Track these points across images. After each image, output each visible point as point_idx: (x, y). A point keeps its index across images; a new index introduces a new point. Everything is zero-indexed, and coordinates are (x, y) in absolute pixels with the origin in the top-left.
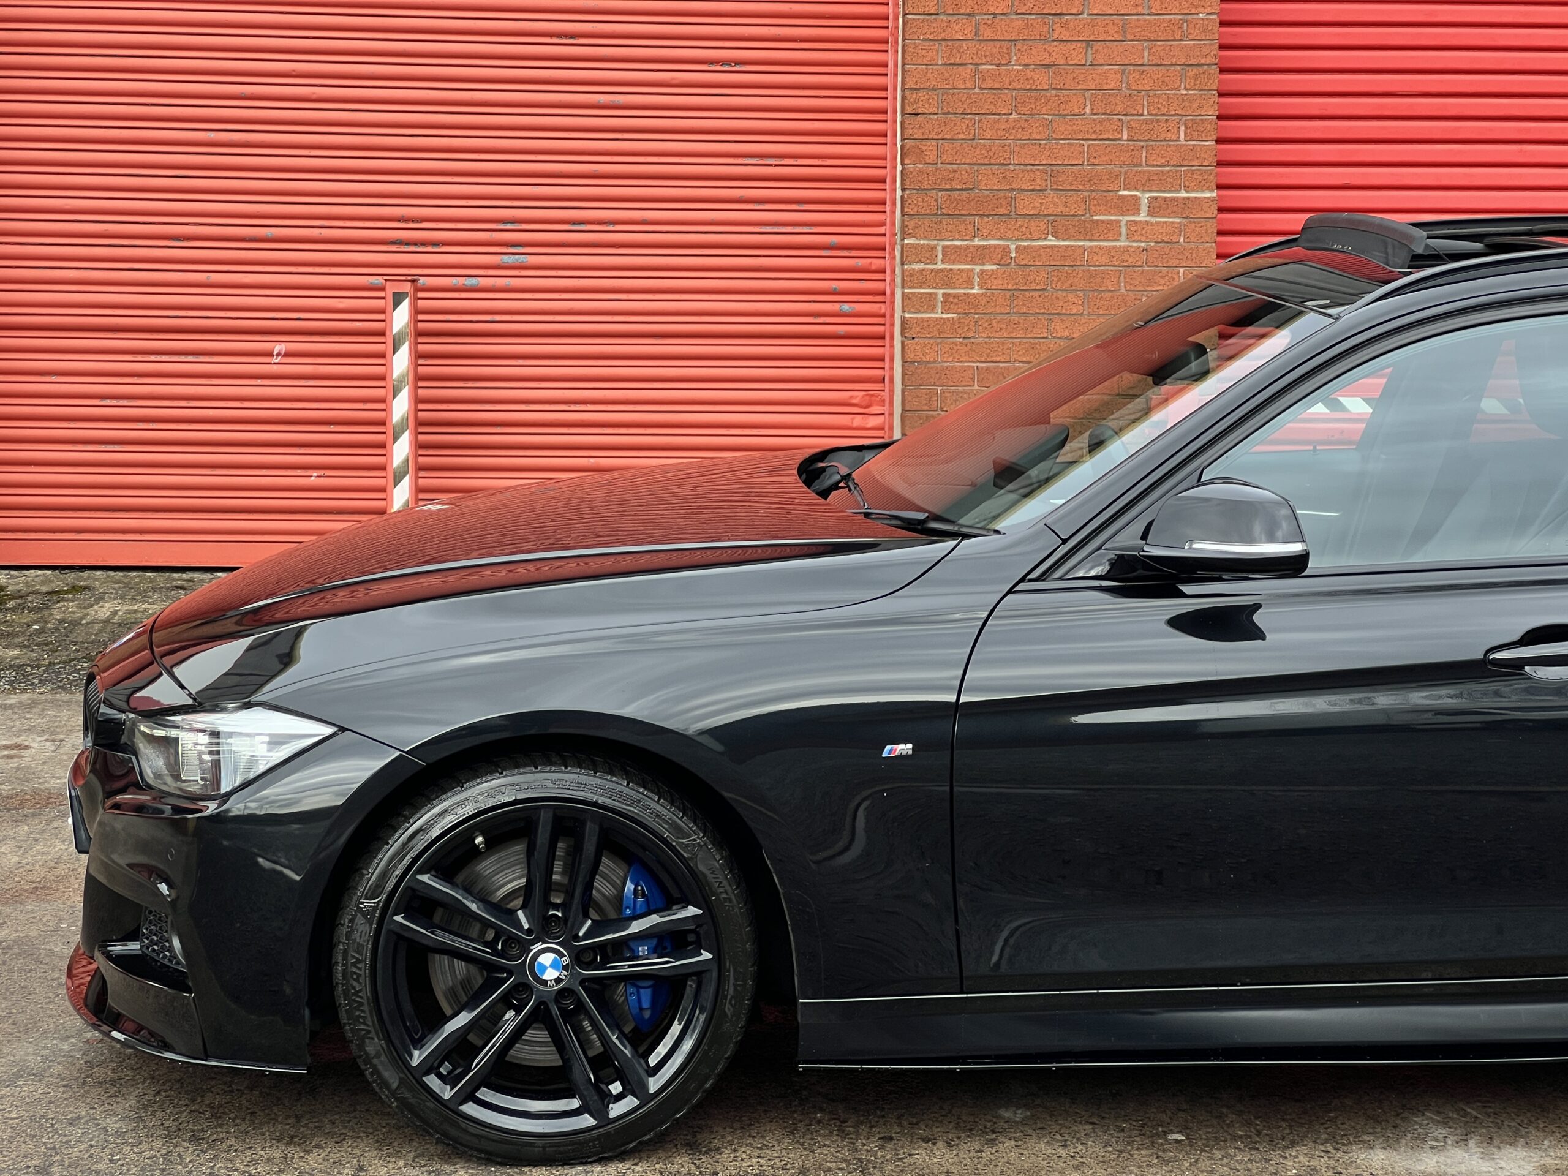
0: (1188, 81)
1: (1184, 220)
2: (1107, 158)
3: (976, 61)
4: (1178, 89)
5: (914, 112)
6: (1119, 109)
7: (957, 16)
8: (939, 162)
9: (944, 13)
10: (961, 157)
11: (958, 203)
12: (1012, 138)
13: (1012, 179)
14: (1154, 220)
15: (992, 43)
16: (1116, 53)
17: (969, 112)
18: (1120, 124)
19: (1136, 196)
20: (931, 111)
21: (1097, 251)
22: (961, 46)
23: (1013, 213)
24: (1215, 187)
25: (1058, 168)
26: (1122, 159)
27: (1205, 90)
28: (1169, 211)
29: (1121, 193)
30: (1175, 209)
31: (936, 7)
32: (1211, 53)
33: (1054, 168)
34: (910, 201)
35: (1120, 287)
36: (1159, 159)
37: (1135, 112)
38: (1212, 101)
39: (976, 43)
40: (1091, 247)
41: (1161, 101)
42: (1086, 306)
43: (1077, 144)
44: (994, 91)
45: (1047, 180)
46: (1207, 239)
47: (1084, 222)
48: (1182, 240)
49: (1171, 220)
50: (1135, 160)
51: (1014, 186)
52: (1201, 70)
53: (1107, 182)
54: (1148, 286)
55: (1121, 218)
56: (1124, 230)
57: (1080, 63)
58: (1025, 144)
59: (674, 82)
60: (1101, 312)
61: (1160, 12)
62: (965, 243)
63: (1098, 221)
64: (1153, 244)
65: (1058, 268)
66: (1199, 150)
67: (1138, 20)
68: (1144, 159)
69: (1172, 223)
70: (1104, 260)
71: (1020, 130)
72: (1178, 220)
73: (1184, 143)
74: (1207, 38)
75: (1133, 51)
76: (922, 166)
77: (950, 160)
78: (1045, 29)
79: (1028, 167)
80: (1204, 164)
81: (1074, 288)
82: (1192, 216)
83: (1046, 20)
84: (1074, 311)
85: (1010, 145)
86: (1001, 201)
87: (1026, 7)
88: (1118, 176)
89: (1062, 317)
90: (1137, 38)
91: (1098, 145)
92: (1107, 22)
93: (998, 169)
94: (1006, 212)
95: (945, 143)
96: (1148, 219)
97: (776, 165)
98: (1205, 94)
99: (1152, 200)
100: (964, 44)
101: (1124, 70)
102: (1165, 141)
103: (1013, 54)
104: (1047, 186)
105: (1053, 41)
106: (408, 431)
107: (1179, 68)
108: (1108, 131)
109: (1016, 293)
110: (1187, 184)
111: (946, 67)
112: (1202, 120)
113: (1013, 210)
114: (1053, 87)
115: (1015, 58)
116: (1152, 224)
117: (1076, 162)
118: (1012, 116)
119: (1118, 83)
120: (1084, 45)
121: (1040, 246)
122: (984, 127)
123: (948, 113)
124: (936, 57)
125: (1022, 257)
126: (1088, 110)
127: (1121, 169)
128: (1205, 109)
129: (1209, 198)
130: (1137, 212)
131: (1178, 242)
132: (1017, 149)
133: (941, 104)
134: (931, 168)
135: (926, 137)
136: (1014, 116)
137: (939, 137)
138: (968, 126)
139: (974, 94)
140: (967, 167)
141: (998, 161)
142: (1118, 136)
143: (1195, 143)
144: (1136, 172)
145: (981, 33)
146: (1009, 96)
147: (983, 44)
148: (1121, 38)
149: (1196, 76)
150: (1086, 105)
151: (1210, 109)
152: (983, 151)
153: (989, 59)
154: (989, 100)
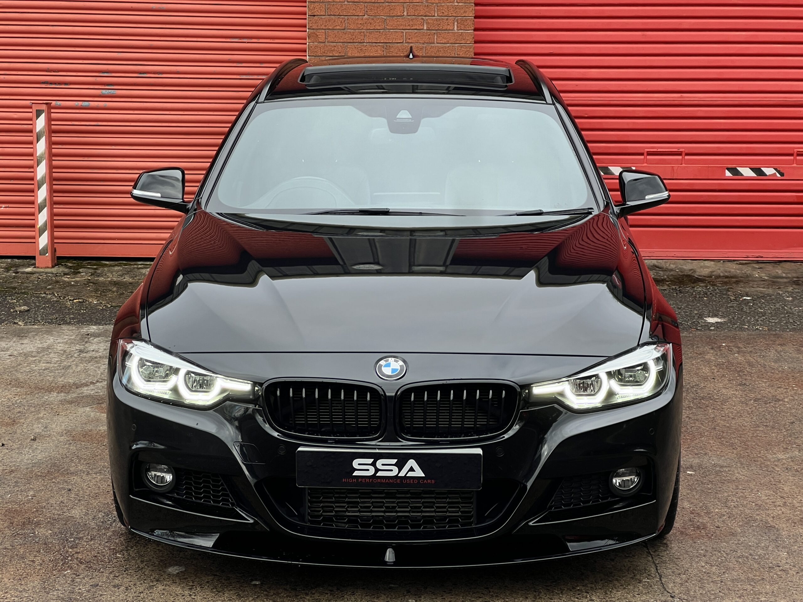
2: (415, 39)
4: (453, 2)
5: (312, 14)
6: (422, 13)
8: (327, 41)
10: (338, 39)
12: (365, 28)
13: (365, 51)
17: (342, 14)
18: (422, 21)
20: (322, 14)
25: (390, 44)
26: (423, 40)
27: (468, 3)
33: (388, 45)
36: (444, 40)
37: (431, 15)
38: (471, 8)
41: (444, 9)
43: (399, 32)
44: (355, 3)
45: (384, 51)
50: (430, 40)
51: (366, 54)
58: (372, 32)
66: (465, 35)
68: (435, 40)
71: (369, 24)
73: (457, 31)
76: (317, 43)
77: (332, 40)
79: (374, 44)
80: (467, 42)
85: (364, 32)
91: (411, 32)
93: (358, 45)
95: (330, 31)
97: (248, 43)
102: (447, 30)
106: (45, 184)
108: (416, 25)
110: (458, 53)
112: (466, 19)
117: (399, 42)
118: (364, 17)
122: (350, 23)
123: (331, 15)
126: (405, 14)
127: (423, 45)
128: (468, 13)
132: (368, 34)
133: (327, 10)
134: (322, 45)
135: (319, 28)
136: (366, 16)
137: (326, 28)
138: (341, 22)
139: (345, 5)
140: (341, 44)
141: (357, 41)
142: (422, 28)
143: (462, 31)
144: (431, 47)
146: (363, 7)
150: (404, 11)
151: (471, 12)
152: (350, 36)
154: (353, 8)
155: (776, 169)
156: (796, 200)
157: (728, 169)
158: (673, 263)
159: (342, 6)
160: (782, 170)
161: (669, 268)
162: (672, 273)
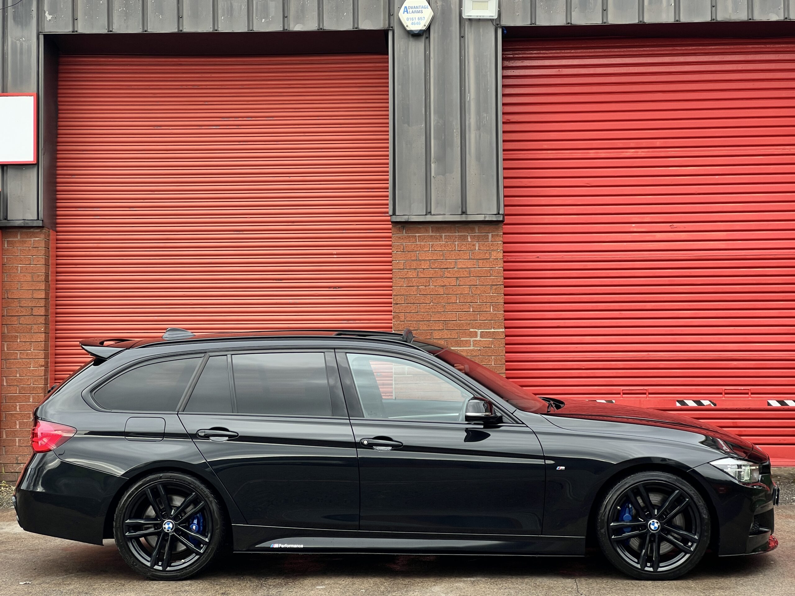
0: (493, 290)
1: (493, 339)
2: (465, 318)
3: (418, 285)
4: (490, 293)
5: (395, 303)
6: (469, 301)
7: (410, 270)
8: (406, 320)
9: (406, 269)
10: (413, 318)
12: (431, 311)
13: (431, 326)
14: (482, 339)
15: (423, 279)
16: (467, 281)
17: (416, 303)
18: (469, 306)
19: (476, 331)
20: (402, 302)
22: (412, 280)
23: (432, 338)
24: (504, 327)
25: (448, 322)
26: (470, 318)
27: (499, 293)
28: (488, 336)
29: (470, 330)
30: (490, 335)
31: (403, 266)
32: (501, 281)
33: (446, 322)
36: (484, 318)
37: (475, 302)
38: (502, 297)
39: (417, 279)
40: (460, 349)
41: (483, 297)
43: (454, 313)
44: (424, 295)
45: (444, 326)
46: (502, 346)
47: (458, 340)
48: (493, 346)
50: (475, 318)
51: (432, 328)
52: (498, 286)
53: (466, 326)
55: (471, 339)
56: (472, 343)
57: (454, 285)
58: (436, 314)
59: (317, 295)
61: (482, 267)
63: (462, 340)
66: (498, 314)
67: (475, 270)
68: (478, 318)
69: (489, 340)
71: (434, 309)
72: (491, 339)
73: (492, 312)
74: (499, 275)
75: (473, 280)
76: (399, 322)
77: (409, 319)
78: (442, 273)
79: (437, 322)
80: (500, 319)
82: (496, 338)
83: (442, 271)
85: (430, 314)
86: (427, 334)
87: (435, 266)
88: (469, 324)
90: (474, 276)
91: (462, 314)
92: (463, 270)
93: (426, 323)
94: (429, 338)
95: (407, 314)
96: (480, 339)
97: (353, 323)
98: (499, 295)
99: (481, 332)
100: (413, 279)
101: (470, 287)
102: (486, 311)
103: (431, 282)
104: (444, 328)
105: (445, 277)
107: (490, 286)
108: (465, 308)
110: (494, 326)
111: (407, 287)
112: (499, 304)
114: (445, 293)
115: (431, 284)
116: (482, 341)
117: (454, 319)
119: (468, 292)
120: (456, 278)
122: (421, 308)
123: (408, 303)
124: (403, 284)
126: (458, 301)
127: (470, 322)
128: (499, 300)
129: (502, 331)
130: (476, 337)
131: (491, 347)
132: (433, 315)
133: (405, 300)
134: (403, 323)
135: (400, 312)
136: (432, 304)
137: (405, 312)
138: (415, 308)
139: (417, 296)
140: (415, 322)
141: (426, 320)
142: (469, 310)
143: (496, 312)
144: (476, 323)
145: (419, 275)
146: (430, 297)
147: (420, 279)
148: (469, 276)
149: (496, 289)
150: (457, 300)
151: (501, 299)
152: (421, 316)
153: (422, 284)
154: (423, 298)
155: (710, 401)
156: (732, 425)
157: (678, 401)
159: (415, 297)
160: (714, 402)
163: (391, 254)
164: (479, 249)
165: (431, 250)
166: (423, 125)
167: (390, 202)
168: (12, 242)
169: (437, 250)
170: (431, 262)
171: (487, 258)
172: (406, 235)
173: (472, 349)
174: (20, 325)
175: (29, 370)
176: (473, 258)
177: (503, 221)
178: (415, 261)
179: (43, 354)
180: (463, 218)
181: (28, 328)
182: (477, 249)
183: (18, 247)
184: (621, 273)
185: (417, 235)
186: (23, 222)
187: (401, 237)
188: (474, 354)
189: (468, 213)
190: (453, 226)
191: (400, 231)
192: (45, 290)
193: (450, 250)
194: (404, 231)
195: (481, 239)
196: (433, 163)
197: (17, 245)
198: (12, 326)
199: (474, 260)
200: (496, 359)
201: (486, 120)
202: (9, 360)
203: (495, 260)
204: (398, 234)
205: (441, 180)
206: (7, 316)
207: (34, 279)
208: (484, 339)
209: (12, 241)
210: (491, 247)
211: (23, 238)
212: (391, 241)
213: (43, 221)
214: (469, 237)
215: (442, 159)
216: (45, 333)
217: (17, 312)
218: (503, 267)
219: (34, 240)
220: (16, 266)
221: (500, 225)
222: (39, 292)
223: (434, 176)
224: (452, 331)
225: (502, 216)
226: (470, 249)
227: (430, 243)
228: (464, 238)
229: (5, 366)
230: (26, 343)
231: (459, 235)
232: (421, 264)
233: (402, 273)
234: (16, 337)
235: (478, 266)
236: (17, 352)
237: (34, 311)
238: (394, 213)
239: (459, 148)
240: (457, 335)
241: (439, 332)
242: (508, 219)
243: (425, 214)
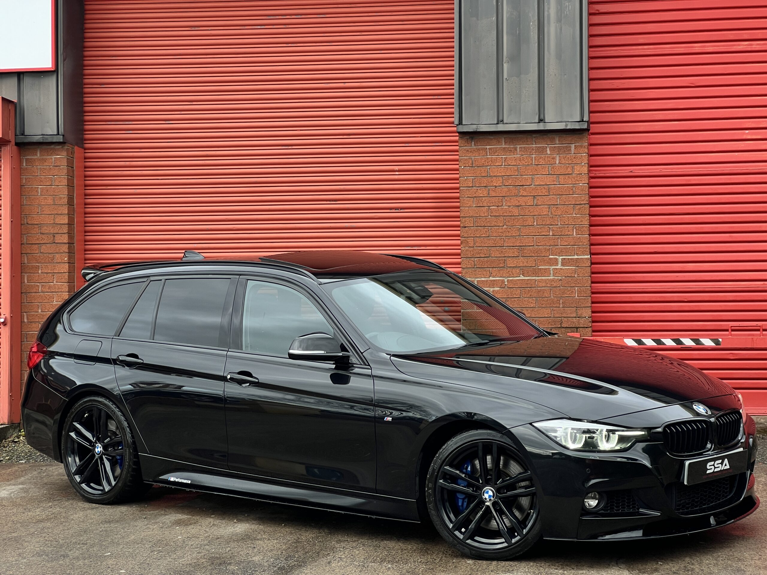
0: (576, 211)
1: (577, 267)
2: (543, 243)
3: (489, 205)
4: (572, 214)
5: (464, 226)
6: (548, 223)
7: (480, 188)
8: (475, 246)
9: (475, 186)
10: (483, 244)
11: (483, 263)
12: (504, 235)
13: (505, 252)
14: (564, 268)
15: (495, 198)
16: (546, 200)
17: (486, 226)
18: (548, 229)
19: (556, 258)
20: (471, 225)
21: (541, 281)
22: (482, 199)
24: (589, 254)
25: (524, 247)
26: (550, 243)
27: (583, 214)
28: (570, 264)
29: (550, 257)
30: (572, 263)
31: (472, 184)
32: (585, 199)
33: (522, 247)
34: (463, 262)
35: (551, 295)
36: (565, 243)
37: (555, 224)
38: (586, 219)
39: (488, 197)
40: (538, 279)
41: (565, 219)
42: (537, 304)
43: (531, 237)
44: (497, 217)
45: (519, 252)
46: (587, 275)
47: (535, 269)
48: (576, 276)
49: (571, 268)
50: (555, 243)
51: (506, 255)
52: (581, 206)
53: (545, 252)
54: (562, 295)
55: (550, 267)
56: (552, 272)
57: (531, 205)
58: (510, 238)
59: (376, 217)
60: (543, 306)
61: (563, 183)
62: (486, 279)
63: (540, 268)
64: (564, 278)
65: (525, 288)
66: (582, 238)
67: (554, 187)
68: (559, 243)
69: (572, 269)
70: (544, 285)
71: (507, 232)
72: (574, 268)
73: (576, 236)
74: (583, 193)
75: (553, 199)
76: (467, 248)
77: (479, 245)
78: (517, 191)
79: (511, 247)
80: (584, 244)
81: (532, 296)
82: (580, 266)
83: (517, 188)
84: (532, 306)
85: (503, 239)
86: (500, 261)
87: (508, 183)
88: (549, 250)
89: (527, 309)
90: (554, 194)
91: (540, 238)
92: (542, 188)
93: (499, 249)
94: (503, 266)
95: (477, 238)
96: (561, 267)
97: (418, 250)
98: (583, 216)
99: (563, 259)
100: (484, 198)
102: (568, 235)
103: (504, 202)
104: (519, 255)
105: (520, 196)
107: (572, 206)
108: (544, 232)
109: (507, 299)
110: (577, 252)
111: (476, 208)
112: (582, 226)
113: (506, 265)
114: (521, 214)
115: (504, 203)
116: (563, 269)
117: (531, 245)
118: (504, 227)
119: (547, 212)
120: (532, 197)
121: (517, 279)
122: (493, 232)
123: (478, 226)
124: (472, 204)
125: (510, 284)
126: (535, 224)
127: (549, 247)
128: (584, 222)
129: (587, 258)
130: (557, 264)
131: (574, 277)
132: (507, 240)
133: (475, 223)
134: (472, 249)
135: (469, 236)
136: (505, 227)
137: (475, 236)
138: (486, 231)
139: (488, 218)
140: (486, 248)
141: (499, 245)
142: (548, 234)
143: (580, 236)
144: (556, 248)
145: (490, 194)
146: (503, 219)
147: (491, 198)
148: (548, 194)
149: (580, 209)
150: (534, 222)
151: (586, 222)
152: (493, 241)
153: (494, 204)
154: (494, 221)
158: (763, 418)
159: (486, 219)
161: (760, 422)
162: (761, 425)
163: (457, 170)
164: (560, 163)
165: (503, 164)
166: (494, 18)
167: (456, 110)
168: (31, 161)
169: (511, 164)
170: (504, 179)
171: (569, 173)
172: (474, 147)
173: (552, 279)
174: (41, 254)
175: (52, 304)
176: (553, 173)
177: (587, 130)
178: (486, 177)
179: (67, 287)
180: (541, 127)
181: (50, 258)
182: (557, 162)
183: (37, 166)
184: (732, 188)
185: (488, 147)
186: (41, 137)
187: (470, 150)
188: (555, 284)
189: (546, 121)
190: (529, 136)
191: (468, 144)
192: (68, 214)
193: (527, 164)
194: (473, 143)
195: (562, 151)
196: (505, 63)
197: (37, 164)
198: (33, 256)
199: (555, 176)
200: (580, 290)
201: (569, 10)
202: (29, 294)
203: (578, 175)
204: (466, 146)
205: (515, 83)
206: (27, 244)
207: (56, 202)
208: (566, 268)
209: (31, 159)
210: (574, 160)
211: (44, 156)
212: (458, 155)
213: (63, 135)
214: (548, 149)
215: (515, 58)
216: (68, 263)
217: (38, 239)
218: (588, 184)
219: (55, 158)
220: (35, 188)
221: (584, 134)
222: (62, 216)
223: (506, 78)
224: (529, 258)
225: (586, 124)
226: (549, 163)
227: (503, 156)
228: (542, 150)
229: (25, 300)
230: (48, 274)
231: (536, 147)
232: (492, 181)
233: (471, 191)
234: (36, 268)
235: (559, 182)
236: (38, 284)
237: (56, 238)
238: (460, 123)
239: (537, 44)
240: (534, 262)
241: (514, 259)
242: (595, 128)
243: (496, 123)
